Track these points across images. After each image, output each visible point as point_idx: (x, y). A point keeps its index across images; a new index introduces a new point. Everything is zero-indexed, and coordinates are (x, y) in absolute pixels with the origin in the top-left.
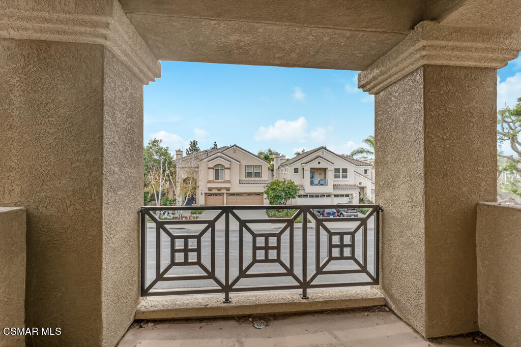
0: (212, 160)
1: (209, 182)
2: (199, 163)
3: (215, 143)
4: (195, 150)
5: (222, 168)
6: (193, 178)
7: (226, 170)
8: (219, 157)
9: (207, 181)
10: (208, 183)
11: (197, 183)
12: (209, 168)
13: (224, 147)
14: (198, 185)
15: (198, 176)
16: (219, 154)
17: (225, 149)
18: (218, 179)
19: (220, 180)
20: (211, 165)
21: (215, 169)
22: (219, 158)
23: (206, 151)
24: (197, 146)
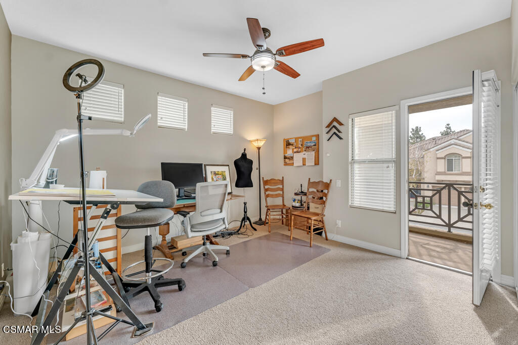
0: (442, 149)
1: (438, 173)
2: (424, 153)
3: (448, 125)
4: (417, 138)
5: (459, 157)
6: (417, 170)
7: (463, 159)
8: (452, 144)
9: (435, 172)
10: (436, 174)
11: (422, 174)
12: (438, 158)
13: (461, 131)
14: (423, 177)
15: (424, 168)
16: (452, 141)
17: (462, 134)
18: (452, 171)
19: (453, 172)
20: (442, 154)
21: (447, 158)
22: (453, 146)
23: (434, 139)
24: (420, 133)
